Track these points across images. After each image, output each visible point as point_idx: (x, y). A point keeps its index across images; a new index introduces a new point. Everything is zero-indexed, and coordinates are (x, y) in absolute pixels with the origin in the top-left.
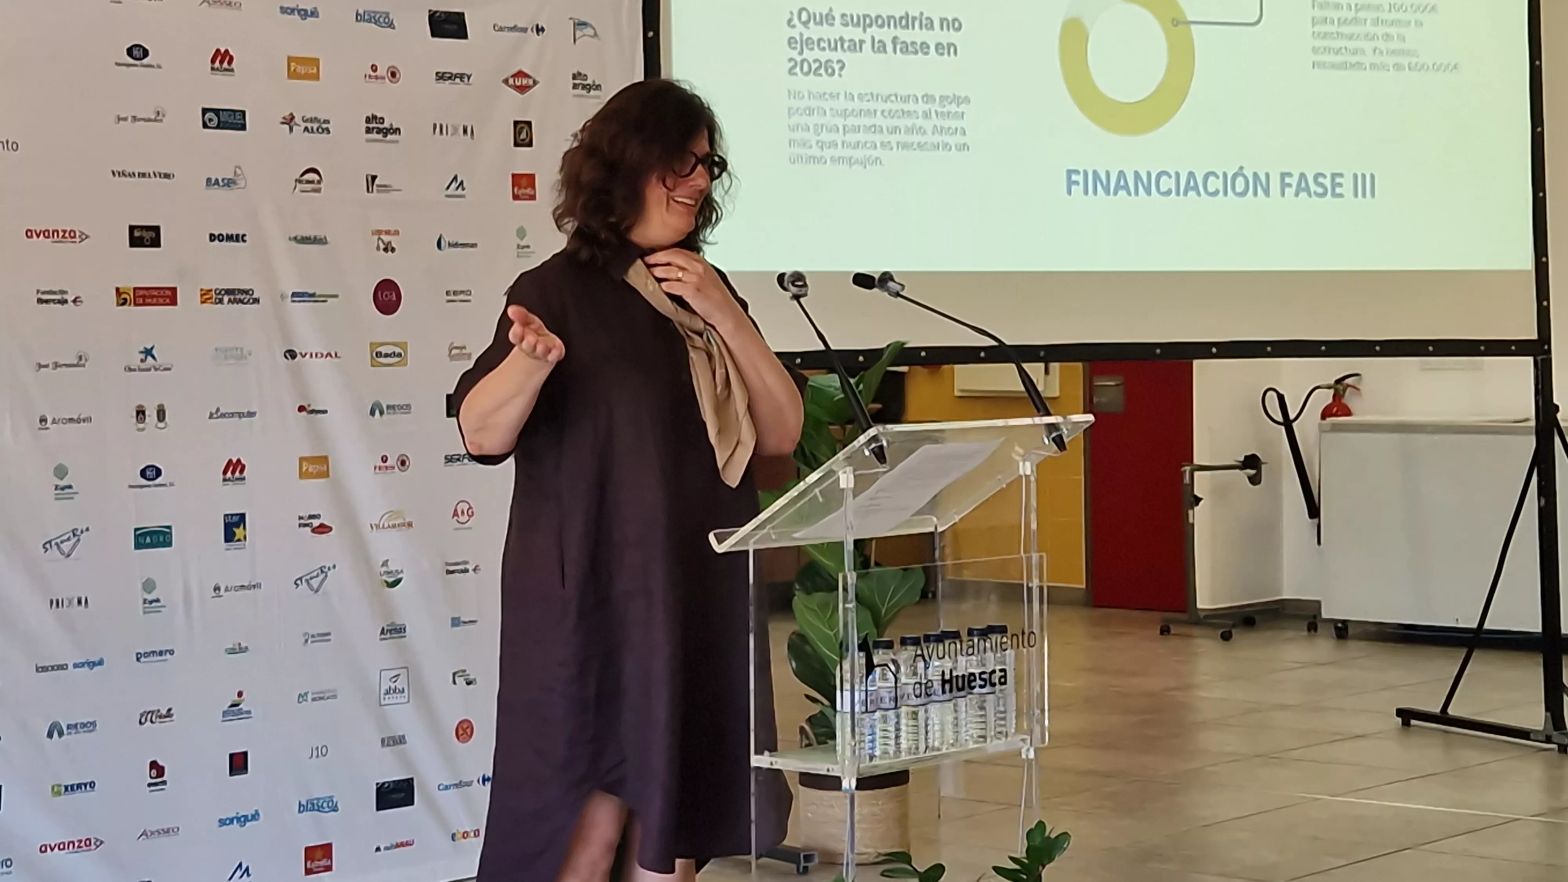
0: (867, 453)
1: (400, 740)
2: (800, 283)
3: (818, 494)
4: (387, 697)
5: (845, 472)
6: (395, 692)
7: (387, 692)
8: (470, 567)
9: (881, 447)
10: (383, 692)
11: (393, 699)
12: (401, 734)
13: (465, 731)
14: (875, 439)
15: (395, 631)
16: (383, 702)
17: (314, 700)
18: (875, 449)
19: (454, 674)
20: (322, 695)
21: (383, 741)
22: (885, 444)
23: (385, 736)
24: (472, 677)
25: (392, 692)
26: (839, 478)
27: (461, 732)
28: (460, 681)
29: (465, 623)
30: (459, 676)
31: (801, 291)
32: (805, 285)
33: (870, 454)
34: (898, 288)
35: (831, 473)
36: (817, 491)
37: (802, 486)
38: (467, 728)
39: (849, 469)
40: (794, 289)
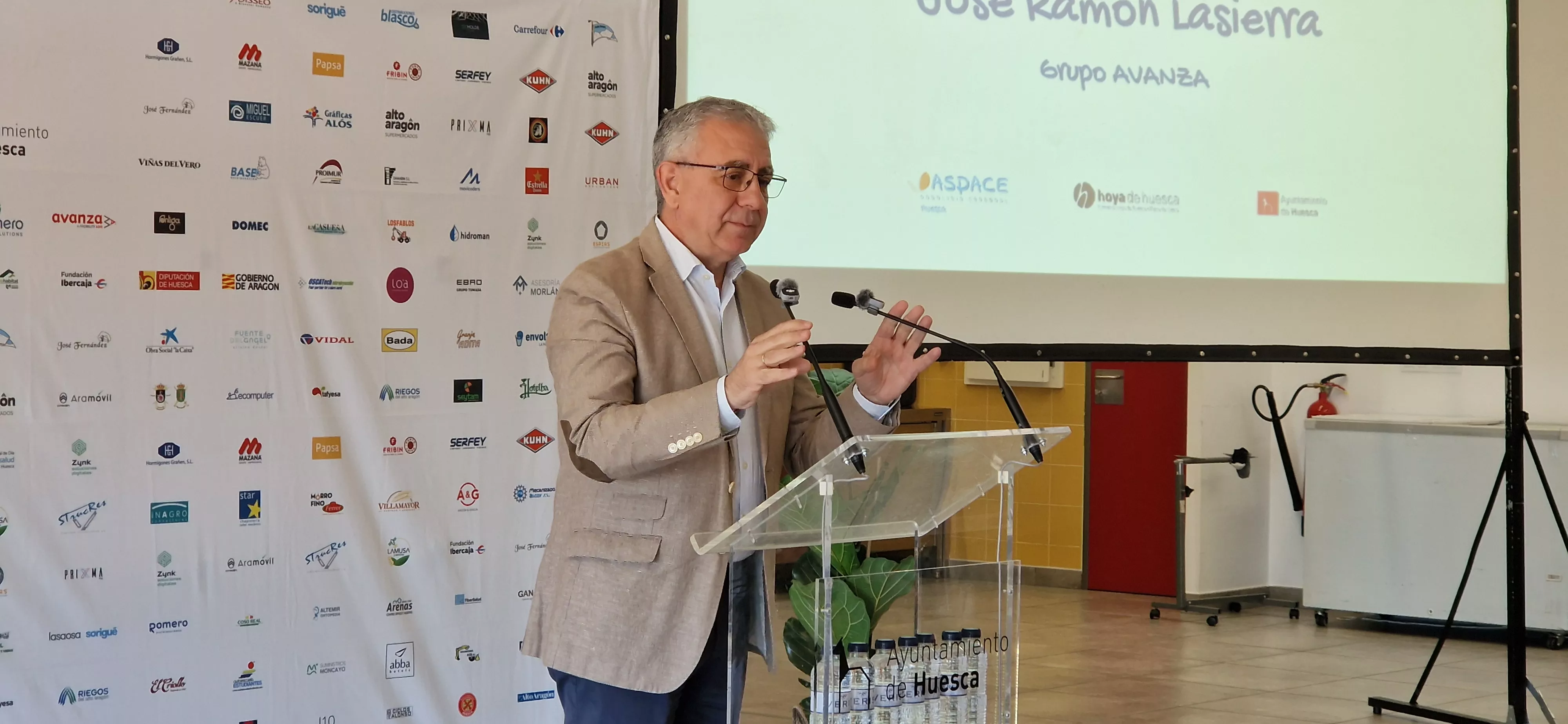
0: (847, 462)
1: (405, 712)
2: (791, 291)
3: (798, 500)
4: (393, 670)
5: (825, 480)
6: (400, 666)
7: (393, 667)
8: (475, 547)
9: (861, 456)
10: (389, 665)
11: (398, 672)
12: (407, 706)
13: (467, 705)
14: (855, 448)
15: (401, 607)
16: (389, 675)
17: (322, 671)
18: (855, 458)
19: (458, 650)
20: (330, 667)
21: (389, 712)
22: (864, 453)
23: (391, 707)
24: (475, 653)
25: (397, 665)
26: (819, 485)
27: (464, 705)
28: (464, 656)
29: (468, 600)
30: (461, 652)
31: (792, 298)
32: (796, 293)
33: (849, 463)
34: (878, 304)
35: (811, 480)
36: (796, 497)
37: (783, 491)
38: (471, 701)
39: (829, 477)
40: (784, 297)
